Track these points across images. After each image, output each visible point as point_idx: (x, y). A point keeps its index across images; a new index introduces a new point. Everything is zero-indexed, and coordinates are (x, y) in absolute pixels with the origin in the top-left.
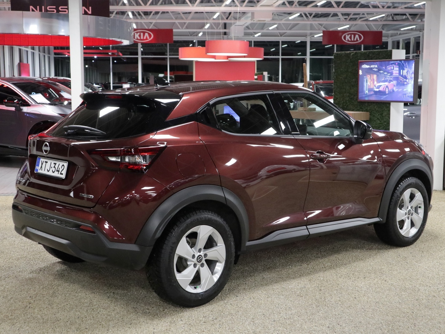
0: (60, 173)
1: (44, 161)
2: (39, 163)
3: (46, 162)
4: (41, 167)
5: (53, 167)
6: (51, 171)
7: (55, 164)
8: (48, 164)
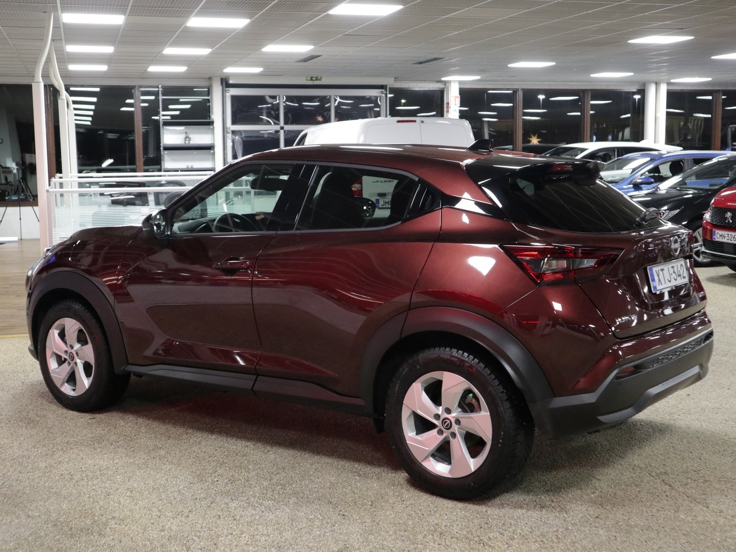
0: (682, 276)
1: (658, 270)
2: (652, 275)
3: (662, 270)
4: (659, 280)
5: (673, 274)
6: (673, 280)
7: (673, 267)
8: (666, 271)
